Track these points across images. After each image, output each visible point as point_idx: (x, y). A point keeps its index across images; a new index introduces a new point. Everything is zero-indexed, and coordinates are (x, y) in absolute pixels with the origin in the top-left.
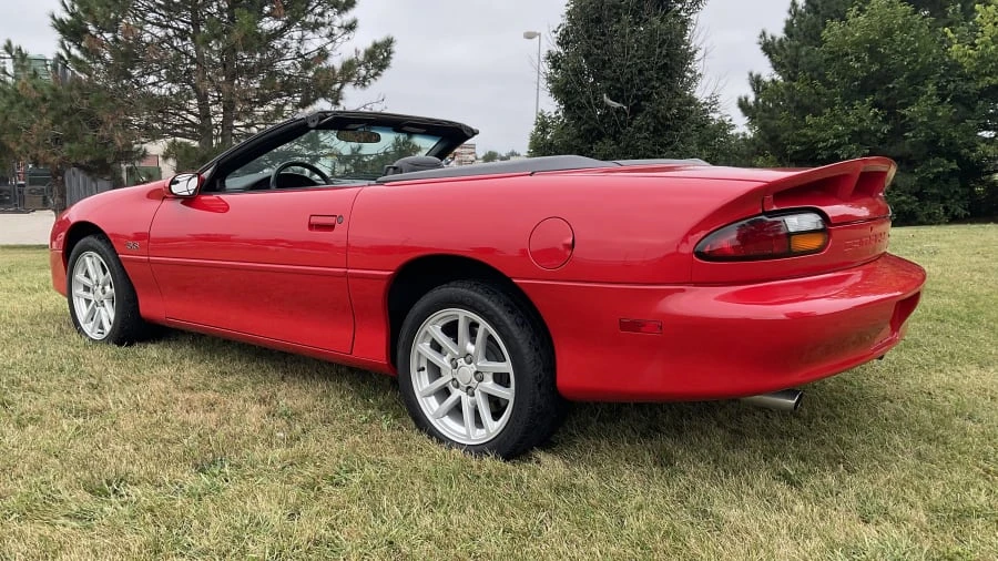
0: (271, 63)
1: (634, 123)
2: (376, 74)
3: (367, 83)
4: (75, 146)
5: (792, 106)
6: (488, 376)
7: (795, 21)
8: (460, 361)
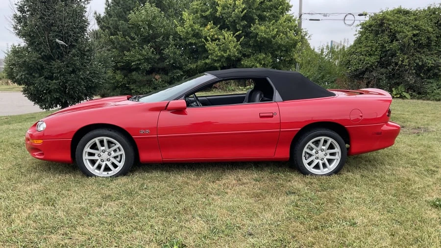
5: (118, 46)
6: (328, 154)
7: (109, 8)
8: (320, 152)
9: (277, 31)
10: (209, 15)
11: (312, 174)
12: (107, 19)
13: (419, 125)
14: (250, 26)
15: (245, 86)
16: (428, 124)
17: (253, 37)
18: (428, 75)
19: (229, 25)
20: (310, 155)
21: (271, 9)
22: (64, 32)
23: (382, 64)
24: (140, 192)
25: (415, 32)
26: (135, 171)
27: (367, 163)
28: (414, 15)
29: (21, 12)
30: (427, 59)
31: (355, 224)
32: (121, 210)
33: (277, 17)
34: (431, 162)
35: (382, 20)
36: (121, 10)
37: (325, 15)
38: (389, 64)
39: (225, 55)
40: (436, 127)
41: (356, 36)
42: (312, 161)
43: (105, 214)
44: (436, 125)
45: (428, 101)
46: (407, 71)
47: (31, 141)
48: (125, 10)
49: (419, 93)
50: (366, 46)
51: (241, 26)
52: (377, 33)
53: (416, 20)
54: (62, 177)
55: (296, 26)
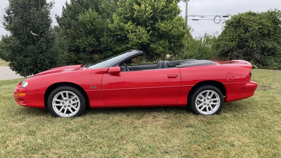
5: (71, 36)
6: (212, 102)
7: (65, 12)
8: (206, 100)
9: (172, 27)
10: (129, 17)
11: (202, 114)
12: (63, 19)
13: (265, 85)
14: (155, 24)
15: (153, 61)
16: (270, 84)
17: (157, 31)
18: (269, 53)
19: (142, 23)
20: (200, 102)
21: (168, 13)
22: (36, 27)
23: (240, 47)
24: (91, 127)
25: (260, 27)
26: (86, 113)
27: (236, 107)
28: (259, 16)
29: (8, 14)
30: (268, 44)
31: (233, 145)
32: (80, 138)
33: (172, 18)
34: (276, 107)
35: (240, 19)
36: (73, 13)
37: (202, 17)
38: (244, 47)
39: (140, 42)
40: (276, 86)
41: (223, 29)
42: (202, 106)
43: (69, 141)
44: (275, 84)
45: (269, 70)
46: (255, 51)
47: (18, 94)
48: (75, 13)
49: (263, 65)
50: (229, 36)
51: (149, 23)
52: (236, 27)
53: (260, 19)
54: (39, 117)
55: (184, 24)
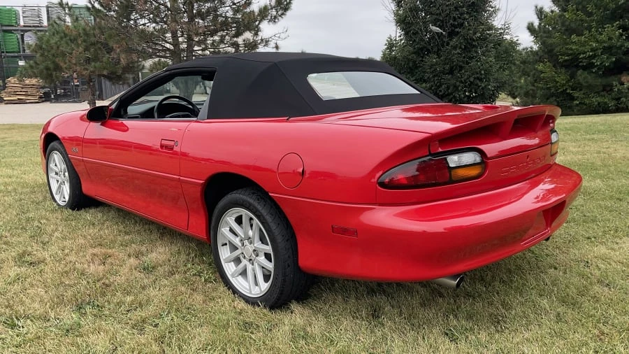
0: (215, 10)
1: (451, 43)
2: (283, 14)
3: (276, 20)
4: (98, 64)
5: (564, 29)
8: (245, 242)
